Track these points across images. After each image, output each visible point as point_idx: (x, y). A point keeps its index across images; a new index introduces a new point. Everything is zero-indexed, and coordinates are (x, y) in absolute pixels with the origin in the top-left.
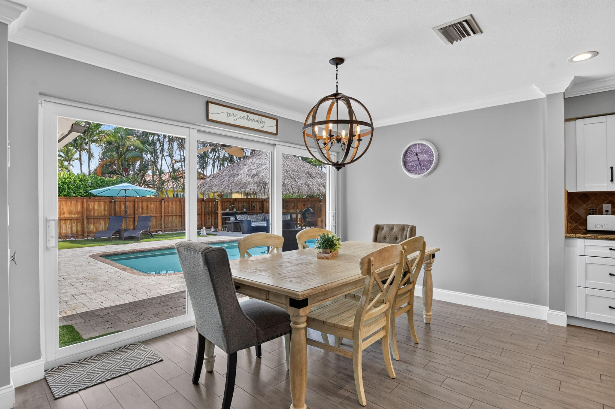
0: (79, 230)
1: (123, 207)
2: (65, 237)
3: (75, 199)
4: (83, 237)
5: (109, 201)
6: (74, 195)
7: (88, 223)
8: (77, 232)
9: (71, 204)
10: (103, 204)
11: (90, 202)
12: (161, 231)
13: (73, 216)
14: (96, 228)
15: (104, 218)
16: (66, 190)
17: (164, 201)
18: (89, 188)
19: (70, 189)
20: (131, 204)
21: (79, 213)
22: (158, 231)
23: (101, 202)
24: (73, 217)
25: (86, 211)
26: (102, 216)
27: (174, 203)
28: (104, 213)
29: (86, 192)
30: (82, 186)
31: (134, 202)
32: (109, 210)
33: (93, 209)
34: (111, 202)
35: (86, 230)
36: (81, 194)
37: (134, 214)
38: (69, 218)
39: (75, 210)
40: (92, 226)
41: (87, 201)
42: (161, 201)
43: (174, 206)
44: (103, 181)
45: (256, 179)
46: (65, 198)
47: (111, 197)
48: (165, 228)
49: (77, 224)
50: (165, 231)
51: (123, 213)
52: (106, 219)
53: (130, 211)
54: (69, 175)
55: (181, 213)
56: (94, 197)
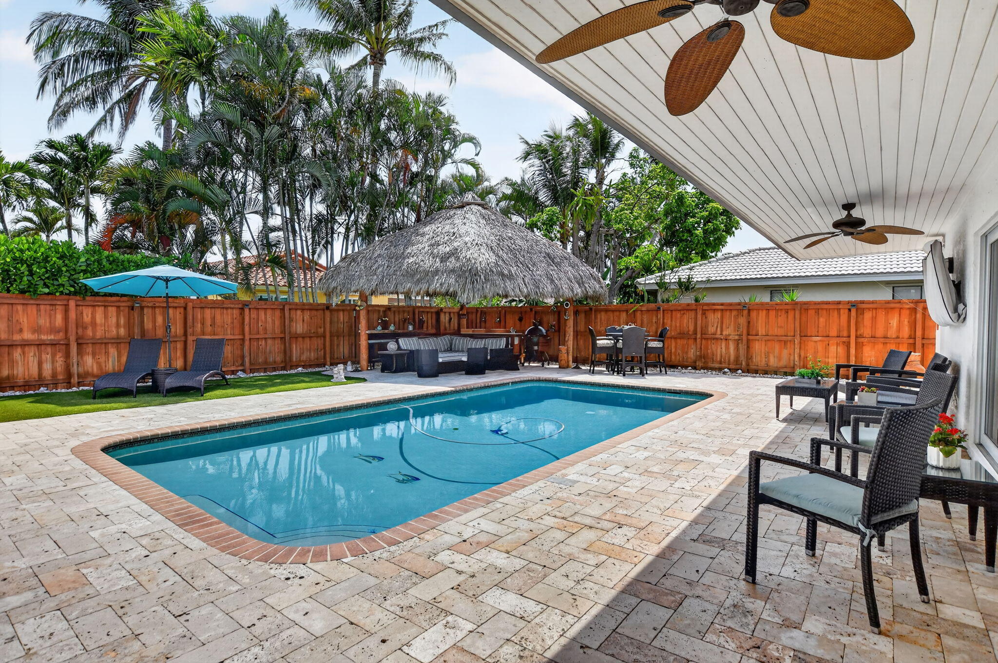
0: (59, 369)
1: (160, 320)
2: (24, 386)
3: (47, 300)
4: (68, 385)
5: (129, 307)
6: (46, 290)
7: (80, 353)
8: (54, 375)
9: (39, 310)
10: (115, 314)
11: (84, 307)
12: (244, 371)
13: (44, 337)
14: (99, 364)
15: (117, 342)
16: (25, 279)
17: (250, 309)
18: (82, 274)
19: (34, 276)
20: (178, 313)
21: (59, 332)
22: (237, 371)
23: (110, 308)
24: (44, 340)
25: (74, 326)
26: (113, 339)
27: (269, 312)
28: (118, 332)
29: (74, 282)
30: (64, 269)
31: (185, 308)
32: (129, 326)
33: (92, 322)
34: (133, 309)
35: (75, 370)
36: (61, 289)
37: (185, 334)
38: (32, 340)
39: (48, 324)
40: (89, 360)
41: (77, 305)
42: (242, 309)
43: (269, 320)
44: (114, 261)
45: (452, 263)
46: (20, 296)
47: (132, 296)
48: (251, 364)
49: (54, 356)
50: (252, 371)
51: (160, 333)
52: (122, 345)
53: (177, 329)
54: (33, 243)
55: (285, 333)
56: (94, 295)
